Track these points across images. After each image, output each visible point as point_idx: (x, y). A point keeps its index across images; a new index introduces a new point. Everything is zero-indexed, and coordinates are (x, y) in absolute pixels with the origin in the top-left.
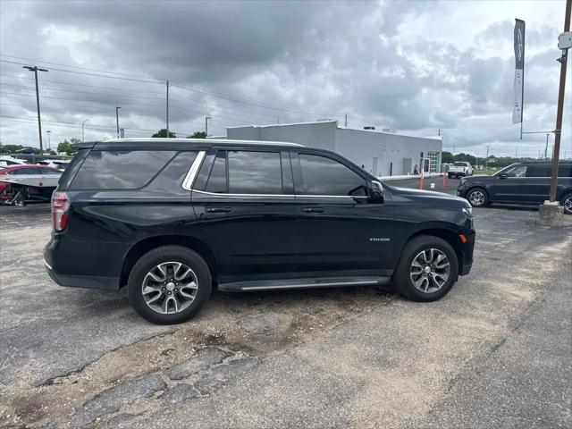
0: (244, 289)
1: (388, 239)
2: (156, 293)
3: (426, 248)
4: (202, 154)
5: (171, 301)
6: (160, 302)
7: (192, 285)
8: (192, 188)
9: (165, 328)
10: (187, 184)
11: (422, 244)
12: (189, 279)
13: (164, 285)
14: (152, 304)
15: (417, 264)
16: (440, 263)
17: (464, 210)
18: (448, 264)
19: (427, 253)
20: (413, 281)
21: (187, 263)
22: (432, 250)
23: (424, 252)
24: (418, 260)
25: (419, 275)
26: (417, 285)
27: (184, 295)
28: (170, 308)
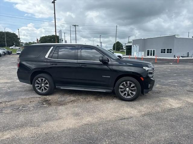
0: (61, 88)
1: (109, 77)
2: (39, 86)
3: (126, 81)
4: (52, 47)
5: (42, 89)
6: (40, 89)
7: (47, 85)
8: (48, 57)
9: (40, 96)
10: (47, 56)
11: (123, 80)
12: (47, 84)
13: (41, 84)
14: (38, 89)
15: (122, 87)
16: (132, 87)
17: (144, 68)
18: (136, 88)
19: (126, 83)
20: (120, 93)
21: (46, 79)
22: (128, 82)
23: (124, 82)
24: (123, 85)
25: (123, 91)
26: (122, 94)
27: (46, 88)
28: (42, 91)
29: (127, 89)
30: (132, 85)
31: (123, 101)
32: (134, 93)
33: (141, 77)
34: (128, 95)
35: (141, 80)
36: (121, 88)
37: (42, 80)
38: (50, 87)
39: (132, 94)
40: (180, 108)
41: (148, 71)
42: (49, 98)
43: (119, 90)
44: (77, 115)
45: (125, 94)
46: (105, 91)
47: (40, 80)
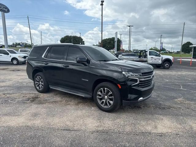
1: (88, 80)
2: (37, 84)
11: (101, 85)
12: (42, 82)
13: (39, 82)
17: (123, 73)
18: (113, 97)
19: (104, 90)
20: (98, 100)
22: (106, 88)
23: (102, 89)
25: (101, 98)
27: (42, 86)
28: (39, 88)
29: (106, 97)
32: (111, 102)
33: (118, 84)
34: (106, 104)
35: (119, 87)
36: (99, 95)
38: (44, 86)
39: (110, 104)
41: (128, 77)
43: (97, 97)
45: (103, 102)
46: (84, 96)
47: (38, 78)
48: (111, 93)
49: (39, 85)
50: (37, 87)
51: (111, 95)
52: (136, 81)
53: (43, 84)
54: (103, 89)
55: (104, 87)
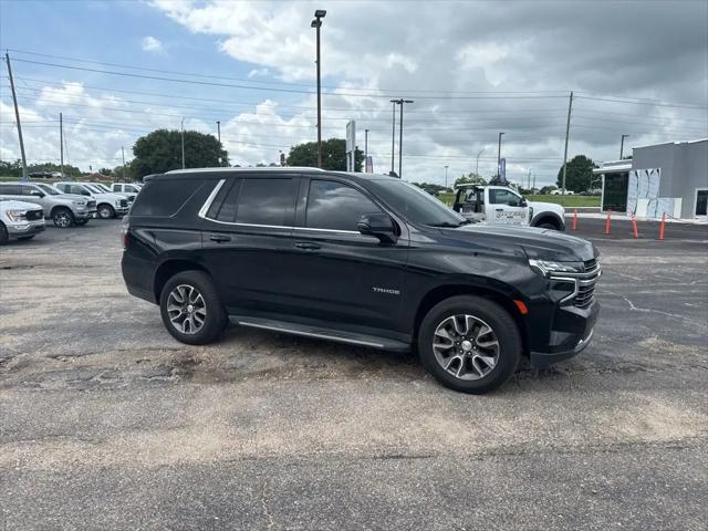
0: (242, 323)
1: (397, 292)
2: (177, 312)
4: (222, 182)
5: (188, 321)
6: (180, 321)
8: (206, 215)
9: (180, 345)
10: (202, 212)
11: (450, 307)
12: (200, 305)
13: (183, 305)
14: (174, 321)
15: (443, 333)
16: (483, 340)
17: (533, 263)
18: (497, 343)
19: (461, 322)
20: (438, 357)
21: (198, 289)
22: (467, 316)
23: (453, 317)
24: (449, 327)
25: (448, 350)
26: (445, 364)
27: (197, 319)
28: (187, 328)
29: (467, 343)
30: (483, 328)
31: (445, 391)
32: (490, 361)
33: (517, 299)
34: (469, 368)
35: (519, 310)
36: (442, 340)
37: (188, 290)
38: (209, 319)
39: (483, 365)
40: (677, 446)
41: (549, 274)
42: (202, 353)
43: (434, 345)
44: (244, 420)
45: (456, 364)
46: (381, 346)
47: (182, 292)
48: (490, 330)
49: (184, 316)
50: (177, 326)
51: (488, 338)
52: (569, 287)
53: (203, 311)
54: (458, 319)
55: (459, 312)
